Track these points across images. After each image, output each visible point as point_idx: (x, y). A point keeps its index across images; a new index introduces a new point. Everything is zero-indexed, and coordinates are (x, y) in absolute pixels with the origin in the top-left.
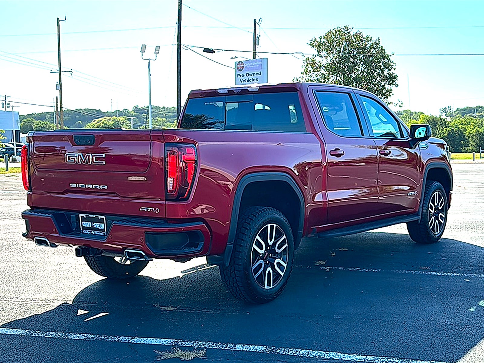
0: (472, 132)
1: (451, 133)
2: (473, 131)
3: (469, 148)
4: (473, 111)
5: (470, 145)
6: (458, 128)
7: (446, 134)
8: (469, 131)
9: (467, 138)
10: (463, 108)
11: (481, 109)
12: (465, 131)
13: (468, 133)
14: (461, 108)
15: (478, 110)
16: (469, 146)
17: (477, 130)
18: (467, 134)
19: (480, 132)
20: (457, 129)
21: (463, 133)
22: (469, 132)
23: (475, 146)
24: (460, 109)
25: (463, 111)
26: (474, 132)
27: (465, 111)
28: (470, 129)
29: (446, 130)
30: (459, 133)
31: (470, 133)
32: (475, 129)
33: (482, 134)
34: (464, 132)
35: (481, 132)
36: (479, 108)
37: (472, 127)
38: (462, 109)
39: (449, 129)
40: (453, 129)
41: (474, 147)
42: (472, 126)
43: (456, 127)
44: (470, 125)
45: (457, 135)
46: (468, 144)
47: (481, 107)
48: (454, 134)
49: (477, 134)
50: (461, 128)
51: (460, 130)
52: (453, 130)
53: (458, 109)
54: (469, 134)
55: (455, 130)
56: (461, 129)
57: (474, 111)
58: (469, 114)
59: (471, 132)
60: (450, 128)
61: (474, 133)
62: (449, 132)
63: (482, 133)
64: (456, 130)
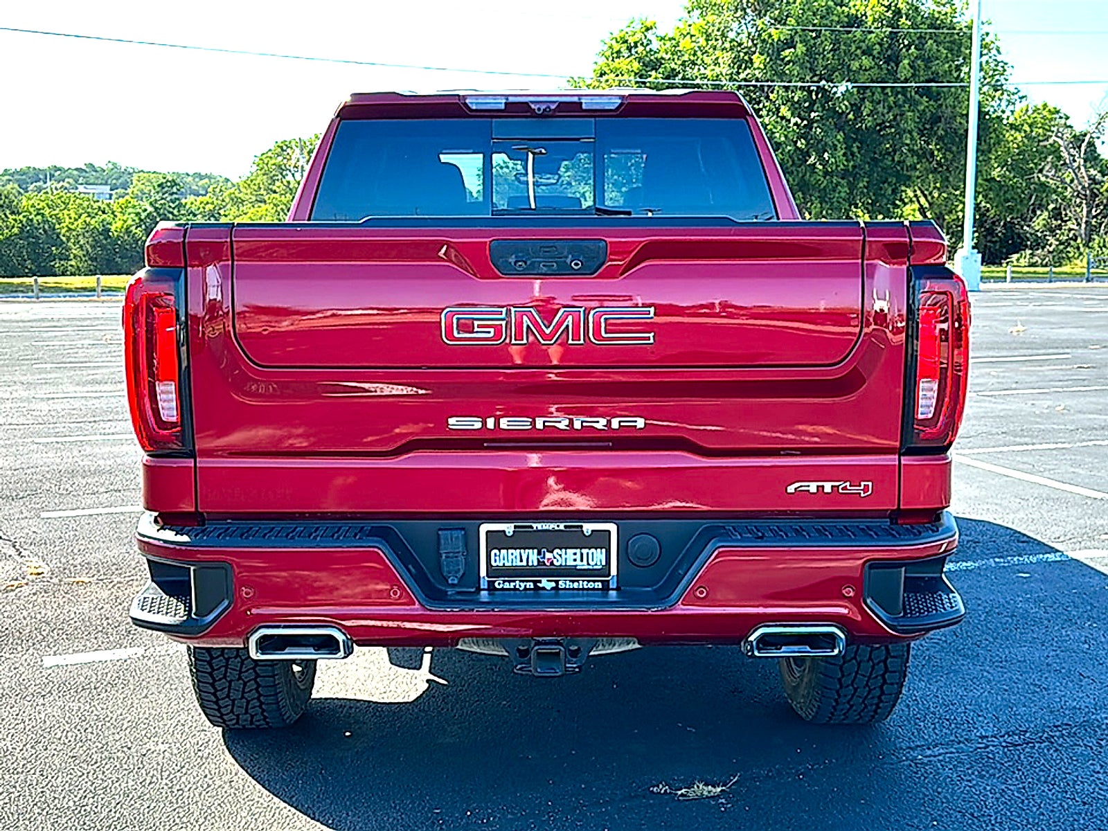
0: (75, 225)
1: (28, 228)
2: (76, 223)
3: (70, 263)
4: (41, 176)
5: (72, 256)
6: (43, 217)
7: (16, 230)
8: (67, 223)
9: (64, 239)
10: (18, 170)
11: (59, 172)
12: (59, 224)
13: (66, 229)
14: (13, 170)
15: (54, 176)
16: (71, 260)
17: (85, 221)
18: (63, 231)
19: (92, 227)
20: (39, 217)
21: (54, 229)
22: (67, 226)
23: (84, 259)
24: (11, 172)
25: (20, 177)
26: (80, 226)
27: (24, 177)
28: (67, 220)
29: (15, 220)
30: (46, 227)
31: (70, 229)
32: (80, 221)
33: (96, 231)
34: (57, 226)
35: (95, 227)
36: (56, 171)
37: (73, 215)
38: (16, 172)
39: (21, 217)
40: (30, 217)
41: (81, 260)
42: (71, 212)
43: (38, 214)
44: (69, 210)
45: (40, 233)
46: (67, 253)
47: (59, 170)
48: (35, 231)
49: (87, 232)
50: (48, 215)
51: (47, 220)
52: (32, 220)
53: (6, 170)
54: (67, 231)
55: (35, 221)
56: (50, 219)
57: (46, 178)
58: (34, 184)
59: (73, 227)
60: (24, 217)
61: (78, 229)
62: (23, 225)
63: (98, 230)
64: (37, 221)
